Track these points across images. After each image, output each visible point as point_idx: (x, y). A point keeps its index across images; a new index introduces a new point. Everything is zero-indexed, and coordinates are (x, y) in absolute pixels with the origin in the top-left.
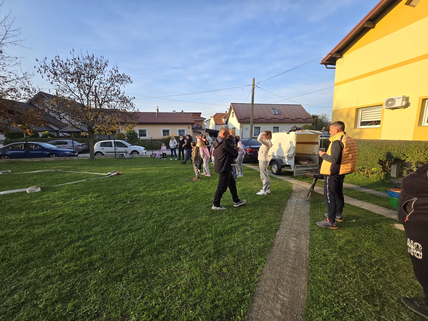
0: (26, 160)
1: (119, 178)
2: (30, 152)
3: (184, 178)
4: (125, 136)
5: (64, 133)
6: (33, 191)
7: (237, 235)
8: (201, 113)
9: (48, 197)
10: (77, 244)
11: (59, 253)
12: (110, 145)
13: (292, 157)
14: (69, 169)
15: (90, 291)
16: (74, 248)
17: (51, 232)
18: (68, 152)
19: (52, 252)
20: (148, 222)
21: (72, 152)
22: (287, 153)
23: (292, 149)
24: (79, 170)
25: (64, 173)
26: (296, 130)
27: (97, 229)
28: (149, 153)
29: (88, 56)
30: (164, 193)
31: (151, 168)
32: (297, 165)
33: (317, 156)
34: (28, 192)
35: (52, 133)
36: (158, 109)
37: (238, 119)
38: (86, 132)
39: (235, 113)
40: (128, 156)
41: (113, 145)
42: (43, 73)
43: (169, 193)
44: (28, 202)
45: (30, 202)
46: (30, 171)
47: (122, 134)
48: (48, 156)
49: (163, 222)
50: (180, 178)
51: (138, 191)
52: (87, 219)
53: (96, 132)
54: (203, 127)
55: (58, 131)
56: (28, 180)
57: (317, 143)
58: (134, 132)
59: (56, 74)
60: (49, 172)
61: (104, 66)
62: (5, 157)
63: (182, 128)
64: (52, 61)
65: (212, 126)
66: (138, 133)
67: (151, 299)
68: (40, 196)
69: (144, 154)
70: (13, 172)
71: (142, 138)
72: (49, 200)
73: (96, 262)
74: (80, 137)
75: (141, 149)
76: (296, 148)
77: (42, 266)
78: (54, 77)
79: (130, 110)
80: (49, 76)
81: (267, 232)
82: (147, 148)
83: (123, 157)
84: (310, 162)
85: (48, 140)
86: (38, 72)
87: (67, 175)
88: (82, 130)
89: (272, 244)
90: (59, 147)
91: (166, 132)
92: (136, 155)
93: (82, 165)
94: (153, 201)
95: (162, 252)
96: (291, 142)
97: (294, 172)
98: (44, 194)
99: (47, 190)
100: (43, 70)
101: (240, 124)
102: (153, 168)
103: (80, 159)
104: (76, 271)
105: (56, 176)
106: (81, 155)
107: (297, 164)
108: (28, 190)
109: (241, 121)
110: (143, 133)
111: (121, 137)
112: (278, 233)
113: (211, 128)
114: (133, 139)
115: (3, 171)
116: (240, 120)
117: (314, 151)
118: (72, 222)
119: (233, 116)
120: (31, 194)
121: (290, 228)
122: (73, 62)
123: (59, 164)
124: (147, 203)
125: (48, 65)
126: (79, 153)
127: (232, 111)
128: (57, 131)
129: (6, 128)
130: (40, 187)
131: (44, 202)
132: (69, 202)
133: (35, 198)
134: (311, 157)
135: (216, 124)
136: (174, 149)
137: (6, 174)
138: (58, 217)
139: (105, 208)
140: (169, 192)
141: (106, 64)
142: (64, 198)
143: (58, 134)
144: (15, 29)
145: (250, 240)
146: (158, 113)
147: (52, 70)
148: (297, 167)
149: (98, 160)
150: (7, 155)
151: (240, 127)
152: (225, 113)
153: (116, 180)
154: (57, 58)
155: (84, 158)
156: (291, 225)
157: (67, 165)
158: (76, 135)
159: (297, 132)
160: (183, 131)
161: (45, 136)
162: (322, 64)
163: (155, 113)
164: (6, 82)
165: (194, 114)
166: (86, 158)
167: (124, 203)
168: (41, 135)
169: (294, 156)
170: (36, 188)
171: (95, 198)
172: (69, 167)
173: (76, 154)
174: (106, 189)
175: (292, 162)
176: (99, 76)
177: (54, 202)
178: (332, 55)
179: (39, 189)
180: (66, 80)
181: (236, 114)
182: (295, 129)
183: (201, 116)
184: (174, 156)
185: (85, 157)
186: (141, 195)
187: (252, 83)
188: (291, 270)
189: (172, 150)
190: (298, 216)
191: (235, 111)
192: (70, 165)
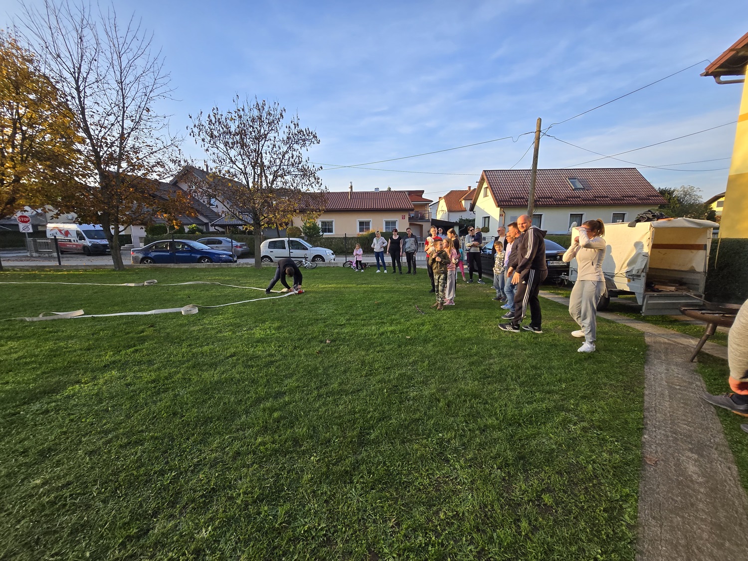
0: (172, 265)
1: (302, 298)
2: (177, 254)
3: (410, 305)
4: (301, 232)
5: (216, 228)
6: (189, 312)
7: (552, 428)
8: (423, 192)
9: (210, 324)
10: (268, 404)
11: (244, 416)
12: (281, 245)
13: (639, 276)
14: (229, 282)
15: (306, 491)
16: (264, 410)
17: (226, 379)
18: (225, 256)
19: (235, 414)
20: (369, 379)
21: (230, 256)
22: (629, 265)
23: (640, 260)
24: (242, 283)
25: (224, 287)
26: (652, 218)
27: (291, 383)
28: (341, 260)
29: (257, 104)
30: (381, 330)
31: (349, 285)
32: (652, 293)
33: (699, 275)
34: (183, 313)
35: (200, 227)
36: (351, 186)
37: (496, 199)
38: (251, 224)
39: (492, 188)
40: (308, 264)
41: (287, 245)
42: (197, 137)
43: (392, 332)
44: (186, 328)
45: (188, 330)
46: (179, 282)
47: (297, 228)
48: (199, 261)
49: (394, 382)
50: (403, 305)
51: (338, 323)
52: (272, 362)
53: (264, 225)
54: (427, 216)
55: (208, 223)
56: (180, 295)
57: (704, 247)
58: (315, 225)
59: (212, 136)
60: (205, 285)
61: (279, 118)
62: (147, 261)
63: (391, 217)
64: (209, 116)
65: (441, 213)
66: (320, 226)
67: (415, 530)
68: (199, 320)
69: (332, 261)
70: (161, 282)
71: (326, 235)
72: (213, 328)
73: (303, 441)
74: (238, 234)
75: (327, 253)
76: (652, 257)
77: (227, 434)
78: (210, 141)
79: (315, 189)
80: (203, 140)
81: (618, 430)
82: (336, 253)
83: (301, 265)
84: (681, 287)
85: (197, 236)
86: (190, 135)
87: (228, 291)
88: (246, 222)
89: (641, 461)
90: (212, 248)
91: (364, 225)
92: (320, 263)
93: (245, 276)
94: (367, 344)
95: (410, 441)
96: (638, 245)
97: (644, 308)
98: (203, 318)
99: (207, 312)
100: (196, 130)
101: (500, 209)
102: (351, 285)
103: (240, 266)
104: (276, 451)
105: (214, 292)
106: (241, 261)
107: (649, 290)
108: (183, 310)
109: (503, 203)
110: (327, 227)
111: (295, 232)
112: (646, 436)
113: (439, 217)
114: (313, 235)
115: (148, 281)
116: (501, 201)
117: (694, 265)
118: (252, 366)
119: (486, 195)
120: (187, 316)
121: (671, 428)
122: (236, 115)
123: (214, 273)
124: (359, 345)
125: (203, 123)
126: (239, 257)
127: (485, 185)
128: (206, 224)
129: (151, 219)
130: (197, 306)
131: (207, 330)
132: (240, 334)
133: (195, 324)
134: (683, 277)
135: (450, 211)
136: (381, 254)
137: (152, 285)
138: (231, 356)
139: (295, 348)
140: (390, 329)
141: (281, 115)
142: (232, 325)
143: (208, 229)
144: (164, 75)
145: (584, 443)
146: (352, 193)
147: (209, 130)
148: (651, 297)
149: (266, 269)
150: (150, 258)
151: (500, 215)
152: (467, 189)
153: (300, 303)
154: (215, 111)
155: (245, 266)
156: (673, 423)
157: (226, 276)
158: (232, 230)
159: (656, 223)
160: (394, 223)
161: (192, 231)
162: (707, 74)
163: (348, 193)
164: (151, 153)
165: (410, 193)
166: (248, 266)
167: (321, 342)
168: (187, 230)
169: (644, 274)
170: (192, 309)
171: (275, 329)
172: (228, 278)
173: (235, 259)
174: (288, 317)
175: (639, 287)
176: (271, 135)
177: (220, 332)
178: (738, 53)
179: (196, 311)
180: (226, 144)
181: (493, 191)
182: (650, 216)
183: (424, 196)
184: (381, 266)
185: (247, 264)
186: (345, 330)
187: (535, 129)
188: (711, 528)
189: (379, 255)
190: (682, 403)
191: (491, 186)
192: (229, 275)
